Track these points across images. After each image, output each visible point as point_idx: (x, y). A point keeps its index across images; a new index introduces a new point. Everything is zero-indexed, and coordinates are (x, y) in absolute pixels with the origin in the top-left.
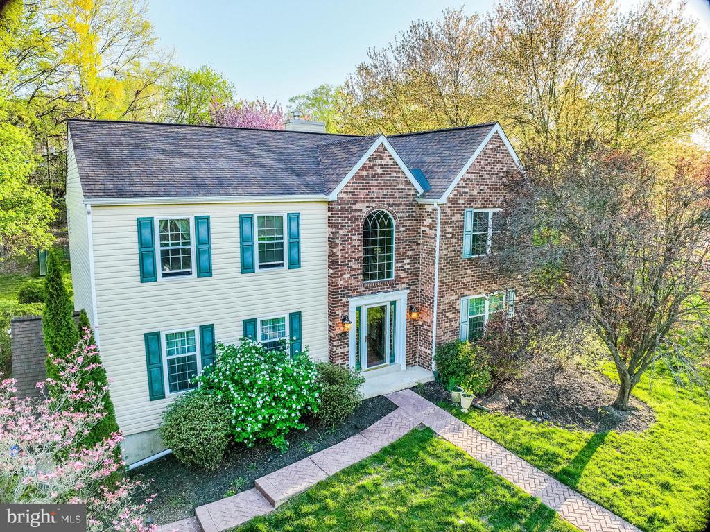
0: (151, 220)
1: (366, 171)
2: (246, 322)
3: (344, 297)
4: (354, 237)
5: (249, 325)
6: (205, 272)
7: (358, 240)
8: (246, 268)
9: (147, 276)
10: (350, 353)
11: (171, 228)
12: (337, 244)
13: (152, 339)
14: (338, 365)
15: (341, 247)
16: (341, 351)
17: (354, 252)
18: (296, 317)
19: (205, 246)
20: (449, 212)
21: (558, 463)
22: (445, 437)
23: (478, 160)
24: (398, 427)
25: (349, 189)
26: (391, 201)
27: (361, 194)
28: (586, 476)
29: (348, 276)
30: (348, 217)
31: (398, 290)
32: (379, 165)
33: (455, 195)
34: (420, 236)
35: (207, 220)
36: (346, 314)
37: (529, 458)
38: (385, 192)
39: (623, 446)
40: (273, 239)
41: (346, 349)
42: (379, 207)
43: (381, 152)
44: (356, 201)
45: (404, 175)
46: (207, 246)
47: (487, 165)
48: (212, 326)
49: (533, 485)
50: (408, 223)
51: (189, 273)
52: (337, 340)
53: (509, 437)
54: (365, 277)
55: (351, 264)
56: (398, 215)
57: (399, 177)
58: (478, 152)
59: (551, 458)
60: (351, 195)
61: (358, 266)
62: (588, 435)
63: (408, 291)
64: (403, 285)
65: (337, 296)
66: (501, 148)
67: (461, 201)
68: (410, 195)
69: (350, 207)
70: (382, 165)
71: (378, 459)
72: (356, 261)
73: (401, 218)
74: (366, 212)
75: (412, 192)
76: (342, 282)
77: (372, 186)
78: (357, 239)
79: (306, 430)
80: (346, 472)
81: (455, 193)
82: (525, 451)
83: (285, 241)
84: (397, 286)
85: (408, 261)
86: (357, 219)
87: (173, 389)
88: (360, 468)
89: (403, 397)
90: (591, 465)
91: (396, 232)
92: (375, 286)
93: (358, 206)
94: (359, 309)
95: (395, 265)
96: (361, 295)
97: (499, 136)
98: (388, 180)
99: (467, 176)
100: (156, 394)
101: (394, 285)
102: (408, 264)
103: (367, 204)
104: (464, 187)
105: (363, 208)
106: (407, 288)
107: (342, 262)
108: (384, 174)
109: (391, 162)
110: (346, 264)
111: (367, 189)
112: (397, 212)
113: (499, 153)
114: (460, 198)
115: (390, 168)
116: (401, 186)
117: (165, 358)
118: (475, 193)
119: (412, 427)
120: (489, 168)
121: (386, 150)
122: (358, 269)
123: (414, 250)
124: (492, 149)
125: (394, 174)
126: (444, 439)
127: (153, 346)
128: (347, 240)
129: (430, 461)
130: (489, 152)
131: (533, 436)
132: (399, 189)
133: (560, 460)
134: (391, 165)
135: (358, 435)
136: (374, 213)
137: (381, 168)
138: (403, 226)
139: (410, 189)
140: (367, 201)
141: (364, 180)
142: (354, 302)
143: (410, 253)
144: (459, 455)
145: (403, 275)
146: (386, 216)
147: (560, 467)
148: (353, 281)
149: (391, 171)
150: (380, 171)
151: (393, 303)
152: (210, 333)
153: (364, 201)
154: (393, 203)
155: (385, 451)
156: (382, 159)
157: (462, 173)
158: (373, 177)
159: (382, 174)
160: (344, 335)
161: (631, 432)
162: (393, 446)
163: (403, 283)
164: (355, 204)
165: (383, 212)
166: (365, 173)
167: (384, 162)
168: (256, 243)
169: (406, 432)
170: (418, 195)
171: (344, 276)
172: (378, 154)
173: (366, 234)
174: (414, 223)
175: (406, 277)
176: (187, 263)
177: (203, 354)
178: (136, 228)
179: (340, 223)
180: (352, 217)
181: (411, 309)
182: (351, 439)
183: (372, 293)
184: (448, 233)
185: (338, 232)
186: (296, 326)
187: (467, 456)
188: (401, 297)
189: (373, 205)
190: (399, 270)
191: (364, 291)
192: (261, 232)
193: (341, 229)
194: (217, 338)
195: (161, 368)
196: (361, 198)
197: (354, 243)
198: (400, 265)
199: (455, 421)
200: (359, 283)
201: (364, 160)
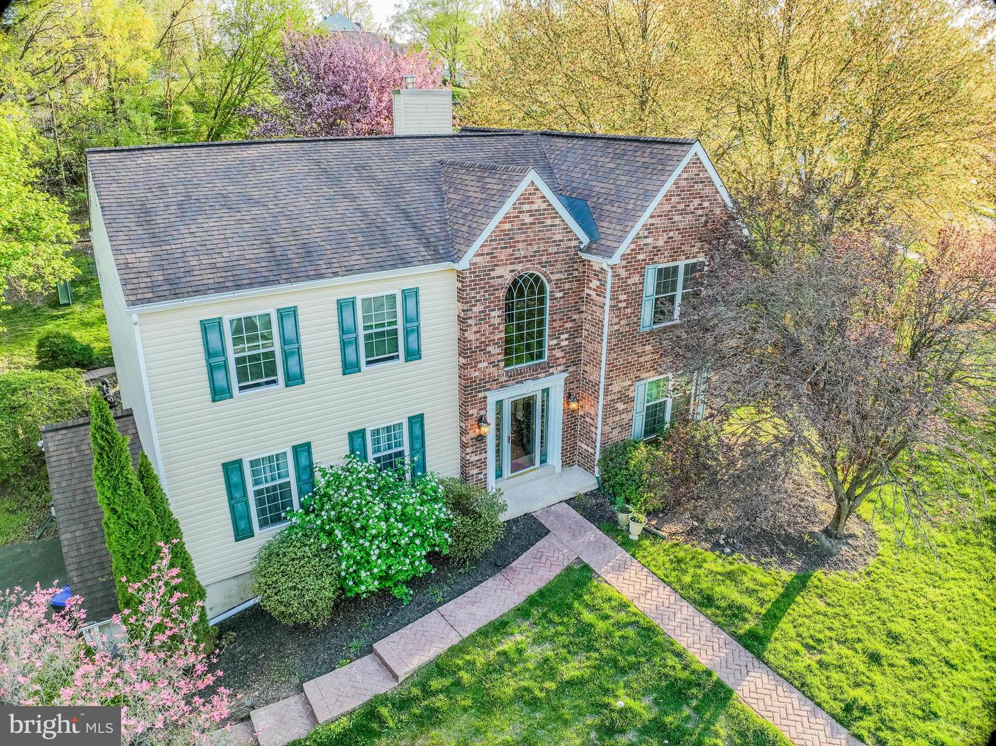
0: (219, 322)
1: (509, 222)
2: (352, 435)
3: (480, 392)
4: (493, 314)
5: (356, 438)
6: (295, 379)
7: (499, 317)
8: (349, 367)
9: (219, 393)
10: (488, 461)
11: (246, 328)
12: (471, 325)
13: (232, 469)
14: (473, 475)
15: (475, 329)
16: (477, 458)
17: (492, 333)
18: (417, 421)
19: (292, 348)
20: (623, 273)
21: (745, 620)
22: (607, 579)
23: (668, 198)
24: (549, 562)
25: (486, 250)
26: (544, 259)
27: (503, 255)
28: (776, 639)
29: (486, 364)
30: (484, 288)
31: (553, 374)
32: (528, 211)
33: (632, 250)
34: (583, 301)
35: (294, 312)
36: (483, 413)
37: (709, 612)
38: (535, 248)
39: (829, 594)
40: (383, 325)
41: (483, 456)
42: (527, 269)
43: (530, 194)
44: (496, 265)
45: (563, 221)
46: (297, 346)
47: (679, 203)
48: (308, 445)
49: (710, 652)
50: (567, 286)
51: (274, 382)
52: (472, 446)
53: (687, 579)
54: (508, 363)
55: (489, 349)
56: (553, 277)
57: (556, 225)
58: (669, 185)
59: (737, 612)
60: (488, 258)
61: (498, 351)
62: (787, 575)
63: (566, 375)
64: (559, 368)
65: (470, 391)
66: (701, 176)
67: (641, 257)
68: (570, 247)
69: (487, 275)
70: (531, 211)
71: (522, 612)
72: (496, 344)
73: (557, 280)
74: (509, 278)
75: (574, 243)
76: (477, 374)
77: (518, 242)
78: (496, 316)
79: (433, 572)
80: (484, 632)
81: (633, 246)
82: (705, 601)
83: (400, 327)
84: (551, 370)
85: (566, 336)
86: (497, 289)
87: (264, 524)
88: (500, 627)
89: (558, 516)
90: (785, 624)
91: (551, 300)
92: (521, 374)
93: (498, 271)
94: (500, 403)
95: (548, 342)
96: (502, 387)
97: (698, 159)
98: (539, 231)
99: (651, 221)
100: (243, 533)
101: (546, 369)
102: (566, 339)
103: (511, 267)
104: (645, 237)
105: (505, 274)
106: (563, 371)
107: (477, 347)
108: (534, 224)
109: (544, 206)
110: (482, 350)
111: (511, 247)
112: (552, 273)
113: (697, 183)
114: (639, 253)
115: (544, 214)
116: (558, 237)
117: (251, 489)
118: (661, 243)
119: (566, 563)
120: (682, 206)
121: (537, 189)
122: (498, 354)
123: (575, 320)
124: (687, 179)
125: (549, 222)
126: (606, 582)
127: (235, 478)
128: (484, 317)
129: (588, 616)
130: (683, 183)
131: (719, 577)
132: (555, 241)
133: (747, 615)
134: (545, 210)
135: (498, 576)
136: (521, 277)
137: (531, 216)
138: (560, 291)
139: (571, 240)
140: (511, 264)
141: (507, 235)
142: (492, 397)
143: (569, 325)
144: (623, 606)
145: (559, 354)
146: (537, 279)
147: (747, 627)
148: (491, 370)
149: (544, 218)
150: (528, 220)
151: (546, 391)
152: (306, 454)
153: (506, 264)
154: (546, 262)
155: (532, 601)
156: (532, 203)
157: (644, 218)
158: (519, 229)
159: (531, 224)
160: (481, 438)
161: (843, 572)
162: (541, 593)
163: (560, 365)
164: (494, 270)
165: (531, 275)
166: (507, 226)
167: (535, 207)
168: (362, 333)
169: (558, 572)
170: (582, 246)
171: (480, 365)
172: (526, 198)
173: (509, 307)
174: (575, 284)
175: (563, 357)
176: (272, 370)
177: (299, 479)
178: (199, 334)
179: (473, 297)
180: (489, 287)
181: (569, 397)
182: (490, 582)
183: (517, 383)
184: (621, 301)
185: (471, 310)
186: (417, 432)
187: (632, 609)
188: (556, 383)
189: (519, 267)
190: (554, 349)
191: (507, 381)
192: (365, 319)
193: (475, 305)
194: (316, 458)
195: (247, 503)
196: (502, 260)
197: (492, 321)
198: (555, 342)
199: (621, 554)
200: (500, 372)
201: (507, 207)
